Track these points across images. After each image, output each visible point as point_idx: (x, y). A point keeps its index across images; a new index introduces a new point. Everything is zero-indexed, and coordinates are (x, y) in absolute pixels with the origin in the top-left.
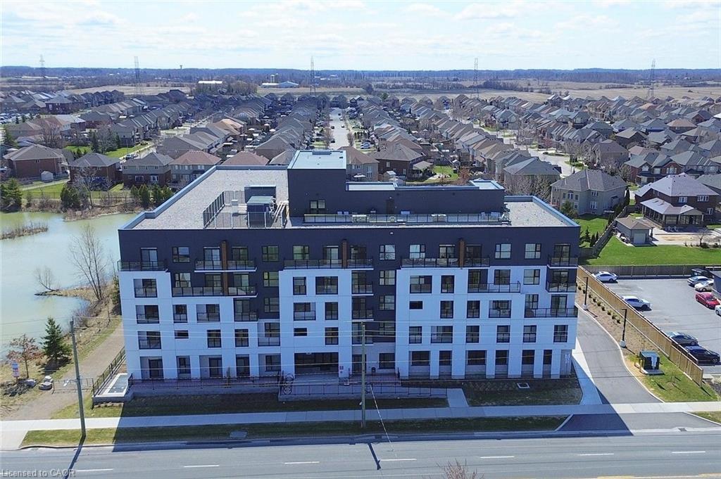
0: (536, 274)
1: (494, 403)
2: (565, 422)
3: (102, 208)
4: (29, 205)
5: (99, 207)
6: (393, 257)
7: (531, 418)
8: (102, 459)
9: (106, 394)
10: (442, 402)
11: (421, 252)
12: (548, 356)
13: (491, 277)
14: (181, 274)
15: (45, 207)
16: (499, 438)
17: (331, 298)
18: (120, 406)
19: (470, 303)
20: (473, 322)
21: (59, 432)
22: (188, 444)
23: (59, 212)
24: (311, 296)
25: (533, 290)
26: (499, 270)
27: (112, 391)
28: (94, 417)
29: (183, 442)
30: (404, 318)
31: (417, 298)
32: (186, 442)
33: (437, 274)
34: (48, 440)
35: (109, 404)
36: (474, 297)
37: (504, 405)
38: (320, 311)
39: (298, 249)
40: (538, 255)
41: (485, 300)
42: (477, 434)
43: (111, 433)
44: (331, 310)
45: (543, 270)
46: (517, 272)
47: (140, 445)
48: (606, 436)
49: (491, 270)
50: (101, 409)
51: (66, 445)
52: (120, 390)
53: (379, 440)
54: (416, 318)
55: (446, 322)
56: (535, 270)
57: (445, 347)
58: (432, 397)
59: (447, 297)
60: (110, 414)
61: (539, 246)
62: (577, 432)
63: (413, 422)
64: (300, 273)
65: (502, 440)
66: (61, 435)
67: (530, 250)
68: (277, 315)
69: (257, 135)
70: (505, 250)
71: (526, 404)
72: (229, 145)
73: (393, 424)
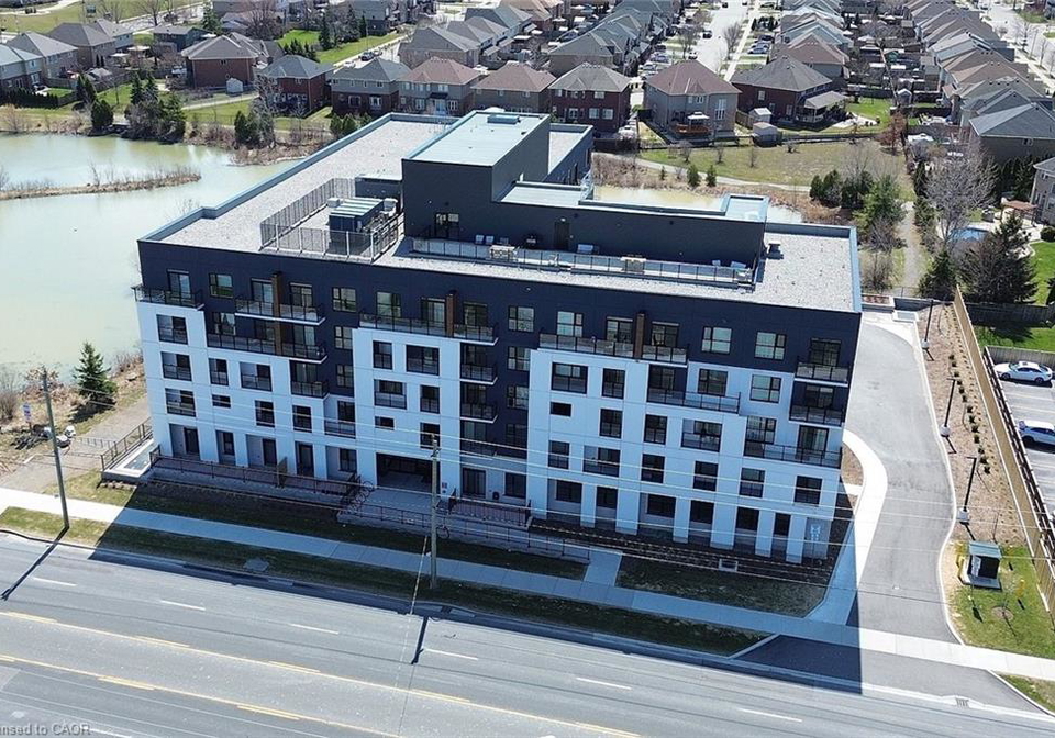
0: (775, 386)
1: (659, 588)
2: (758, 645)
3: (289, 146)
4: (193, 135)
5: (285, 144)
6: (529, 327)
7: (702, 627)
8: (71, 567)
9: (121, 469)
10: (575, 569)
11: (575, 325)
12: (782, 524)
13: (692, 382)
14: (223, 314)
15: (213, 139)
16: (627, 651)
17: (430, 381)
18: (131, 489)
19: (649, 418)
20: (654, 449)
21: (42, 514)
22: (185, 566)
23: (228, 149)
24: (398, 372)
25: (766, 411)
26: (708, 371)
27: (128, 466)
28: (94, 500)
29: (180, 562)
30: (542, 428)
31: (563, 397)
32: (184, 563)
33: (597, 365)
34: (23, 525)
35: (119, 485)
36: (658, 410)
37: (675, 594)
38: (413, 396)
39: (384, 297)
40: (780, 354)
41: (677, 417)
42: (598, 636)
43: (101, 530)
44: (430, 397)
45: (788, 380)
46: (739, 379)
47: (126, 555)
48: (813, 686)
49: (694, 369)
50: (107, 490)
51: (41, 537)
52: (139, 467)
53: (445, 615)
54: (560, 428)
55: (609, 443)
56: (772, 378)
57: (607, 482)
58: (566, 557)
59: (612, 404)
60: (114, 501)
61: (781, 338)
62: (766, 668)
63: (511, 595)
64: (383, 336)
65: (632, 656)
66: (42, 521)
67: (766, 345)
68: (350, 392)
69: (582, 19)
70: (721, 340)
71: (712, 600)
72: (522, 41)
73: (479, 591)
